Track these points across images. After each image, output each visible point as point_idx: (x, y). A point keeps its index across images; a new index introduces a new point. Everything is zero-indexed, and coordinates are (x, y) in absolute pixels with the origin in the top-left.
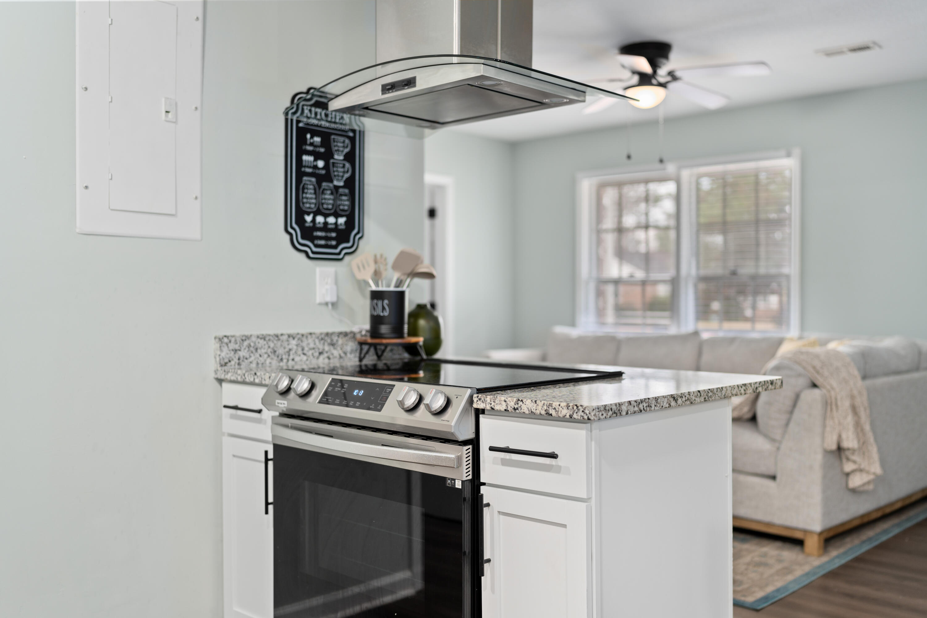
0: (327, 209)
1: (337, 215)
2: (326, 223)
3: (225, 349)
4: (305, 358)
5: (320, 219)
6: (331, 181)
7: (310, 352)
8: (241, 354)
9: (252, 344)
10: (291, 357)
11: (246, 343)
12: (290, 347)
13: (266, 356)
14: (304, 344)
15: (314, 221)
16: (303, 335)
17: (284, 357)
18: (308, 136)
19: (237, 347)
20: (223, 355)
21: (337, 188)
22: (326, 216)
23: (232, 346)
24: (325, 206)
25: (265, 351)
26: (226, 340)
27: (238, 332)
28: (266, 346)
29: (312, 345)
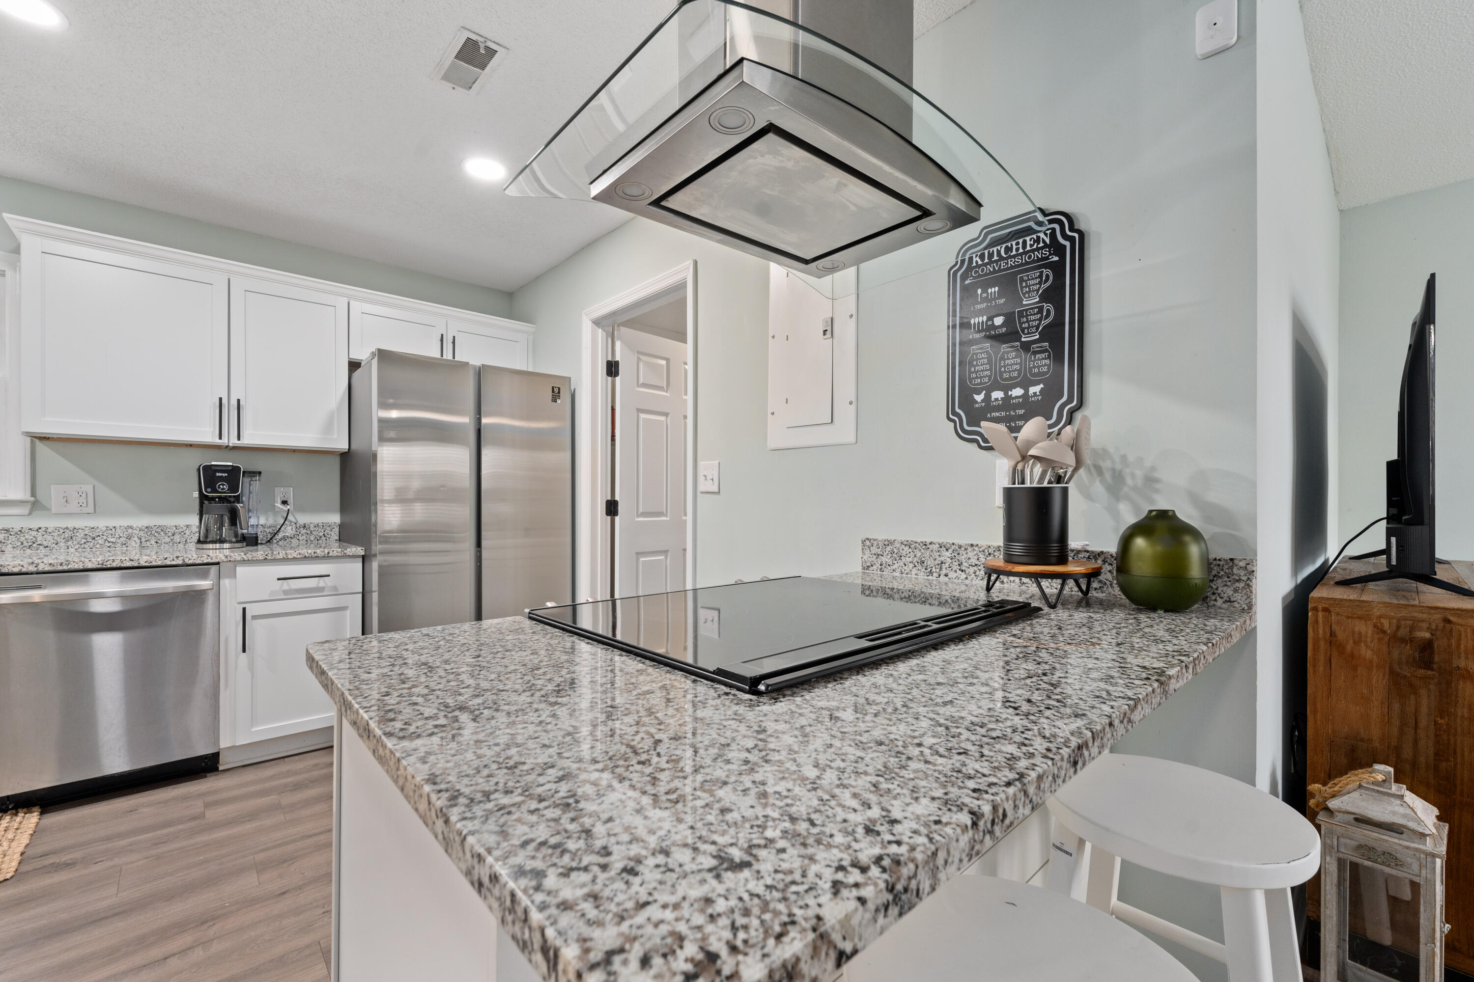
0: (1011, 379)
1: (1025, 384)
2: (1007, 398)
3: (867, 552)
4: (963, 576)
5: (997, 395)
6: (1019, 340)
7: (972, 570)
8: (884, 559)
9: (896, 551)
10: (944, 572)
11: (888, 549)
12: (942, 559)
13: (911, 565)
14: (962, 558)
15: (988, 397)
16: (960, 547)
17: (934, 570)
18: (979, 291)
19: (879, 551)
20: (865, 557)
21: (1026, 347)
22: (1006, 389)
23: (874, 550)
24: (1006, 376)
25: (911, 559)
26: (868, 543)
27: (881, 536)
28: (912, 555)
29: (974, 561)
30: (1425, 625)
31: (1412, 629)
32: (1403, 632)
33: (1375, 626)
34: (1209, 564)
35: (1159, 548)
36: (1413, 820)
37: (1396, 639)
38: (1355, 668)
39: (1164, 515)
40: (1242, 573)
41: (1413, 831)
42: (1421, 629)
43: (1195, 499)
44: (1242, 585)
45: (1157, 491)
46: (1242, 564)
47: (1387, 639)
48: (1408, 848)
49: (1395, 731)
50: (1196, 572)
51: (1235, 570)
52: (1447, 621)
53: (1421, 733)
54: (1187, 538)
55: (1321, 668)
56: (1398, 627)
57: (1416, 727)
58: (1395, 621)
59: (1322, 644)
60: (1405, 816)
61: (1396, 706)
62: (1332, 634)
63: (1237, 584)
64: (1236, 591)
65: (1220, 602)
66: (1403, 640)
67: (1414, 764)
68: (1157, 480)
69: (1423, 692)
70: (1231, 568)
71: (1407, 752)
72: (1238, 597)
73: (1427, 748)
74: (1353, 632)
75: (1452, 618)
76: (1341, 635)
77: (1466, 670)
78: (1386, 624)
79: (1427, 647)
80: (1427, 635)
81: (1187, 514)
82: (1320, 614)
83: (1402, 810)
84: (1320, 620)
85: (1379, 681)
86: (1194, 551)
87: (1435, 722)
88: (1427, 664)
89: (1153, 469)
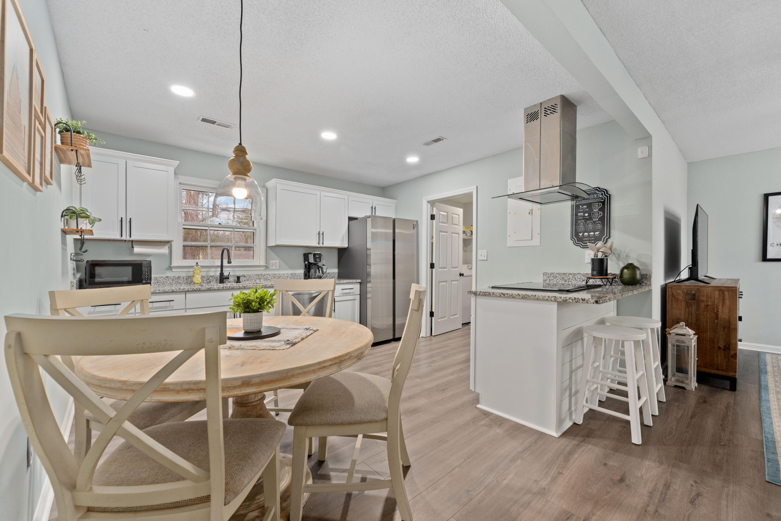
0: (590, 230)
1: (594, 231)
2: (589, 235)
3: (545, 276)
4: (576, 281)
5: (586, 234)
6: (592, 220)
7: (579, 280)
8: (550, 278)
9: (555, 276)
10: (570, 281)
11: (552, 275)
12: (570, 277)
13: (560, 279)
14: (576, 277)
15: (583, 234)
16: (575, 274)
17: (567, 280)
18: (581, 206)
19: (549, 276)
20: (544, 278)
21: (595, 222)
22: (589, 232)
23: (547, 276)
24: (588, 229)
25: (560, 278)
26: (545, 274)
27: (550, 272)
28: (560, 276)
29: (579, 277)
30: (693, 290)
31: (691, 291)
32: (689, 292)
33: (683, 291)
34: (642, 275)
35: (630, 272)
36: (688, 332)
37: (687, 294)
38: (678, 302)
39: (631, 264)
40: (649, 277)
41: (687, 335)
42: (693, 291)
43: (638, 261)
44: (649, 280)
45: (629, 259)
46: (649, 275)
47: (685, 294)
48: (686, 338)
49: (687, 316)
50: (638, 276)
51: (647, 277)
52: (699, 289)
53: (693, 316)
54: (636, 269)
55: (670, 303)
56: (688, 291)
57: (692, 314)
58: (687, 289)
59: (670, 296)
60: (686, 332)
61: (687, 310)
62: (673, 294)
63: (648, 280)
64: (647, 281)
65: (644, 284)
66: (689, 294)
67: (691, 323)
68: (629, 256)
69: (693, 306)
70: (646, 276)
71: (690, 321)
72: (648, 282)
73: (694, 319)
74: (677, 293)
75: (699, 288)
76: (675, 294)
77: (702, 300)
78: (685, 291)
79: (694, 295)
80: (694, 292)
81: (636, 264)
82: (670, 289)
83: (686, 331)
84: (670, 290)
85: (683, 304)
86: (638, 272)
87: (696, 313)
88: (694, 299)
89: (628, 253)
